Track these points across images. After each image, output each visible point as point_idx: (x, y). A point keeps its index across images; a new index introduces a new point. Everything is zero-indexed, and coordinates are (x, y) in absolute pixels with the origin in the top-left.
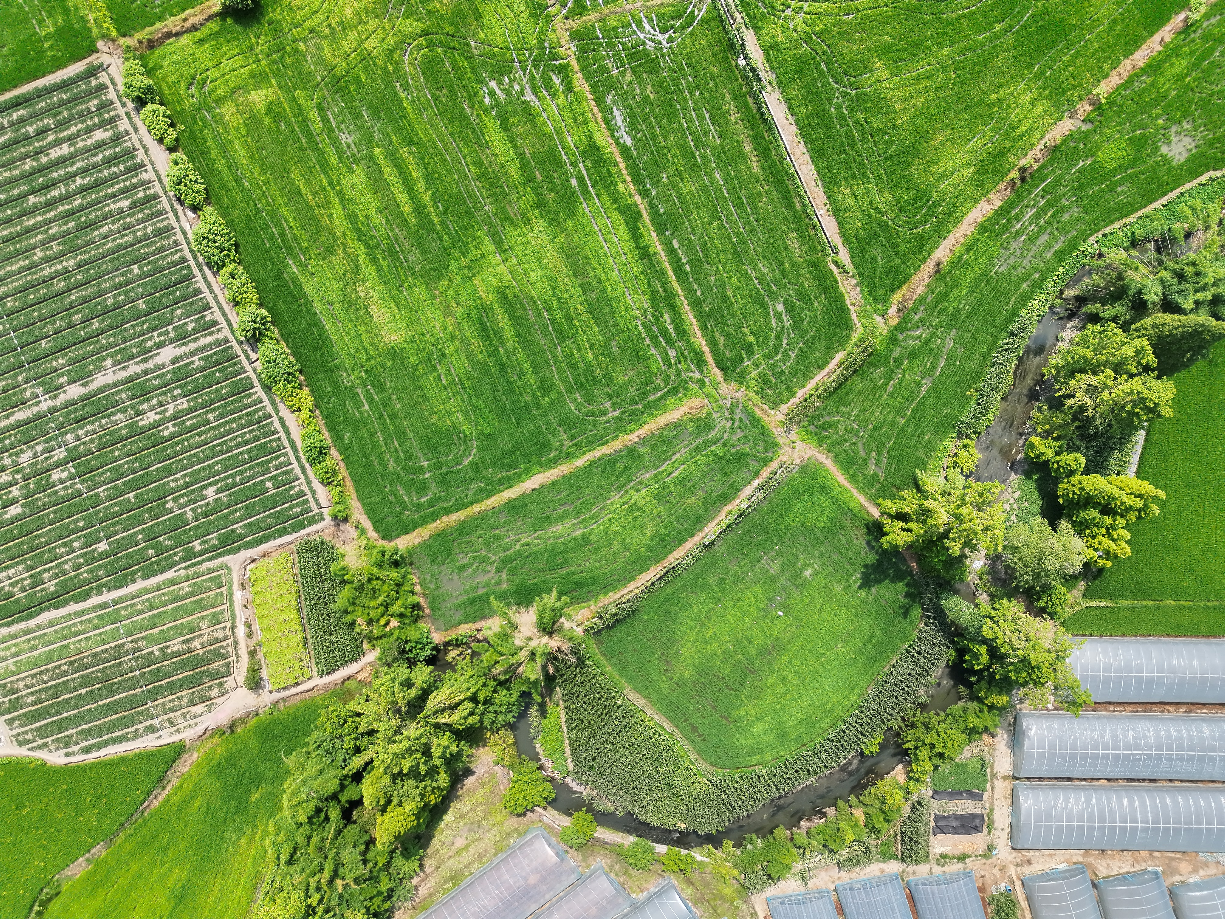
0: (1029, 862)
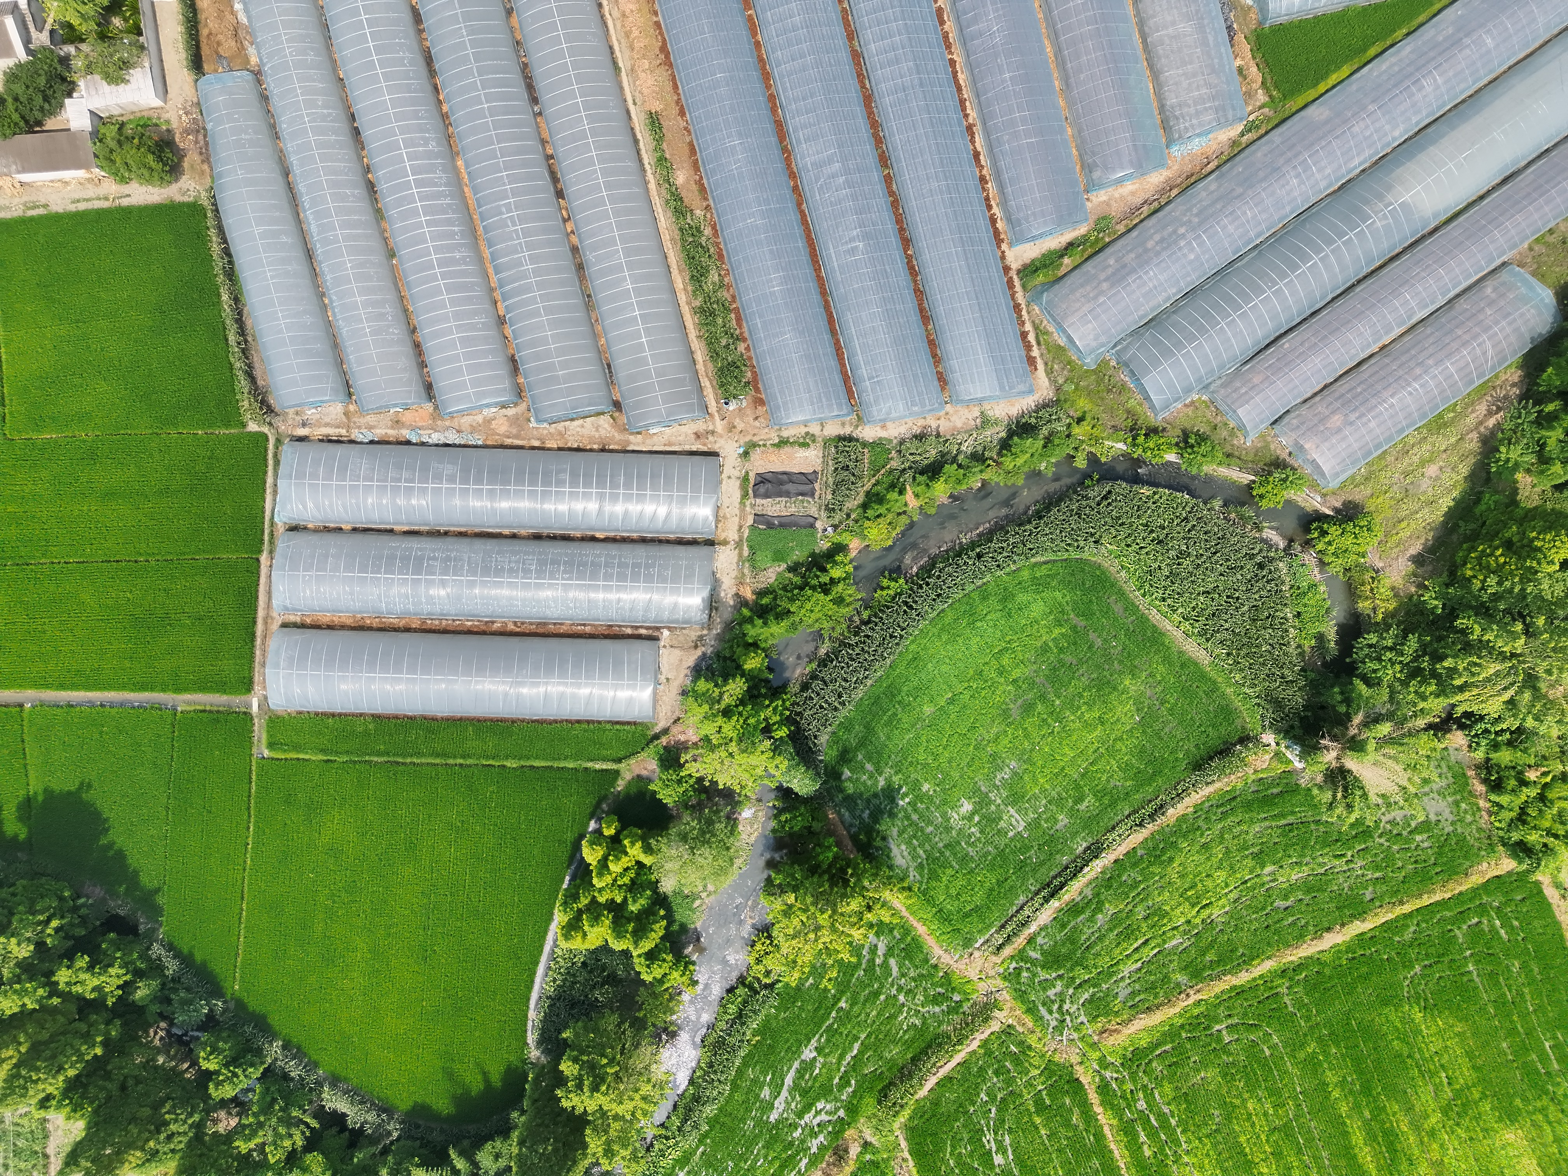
0: (698, 436)
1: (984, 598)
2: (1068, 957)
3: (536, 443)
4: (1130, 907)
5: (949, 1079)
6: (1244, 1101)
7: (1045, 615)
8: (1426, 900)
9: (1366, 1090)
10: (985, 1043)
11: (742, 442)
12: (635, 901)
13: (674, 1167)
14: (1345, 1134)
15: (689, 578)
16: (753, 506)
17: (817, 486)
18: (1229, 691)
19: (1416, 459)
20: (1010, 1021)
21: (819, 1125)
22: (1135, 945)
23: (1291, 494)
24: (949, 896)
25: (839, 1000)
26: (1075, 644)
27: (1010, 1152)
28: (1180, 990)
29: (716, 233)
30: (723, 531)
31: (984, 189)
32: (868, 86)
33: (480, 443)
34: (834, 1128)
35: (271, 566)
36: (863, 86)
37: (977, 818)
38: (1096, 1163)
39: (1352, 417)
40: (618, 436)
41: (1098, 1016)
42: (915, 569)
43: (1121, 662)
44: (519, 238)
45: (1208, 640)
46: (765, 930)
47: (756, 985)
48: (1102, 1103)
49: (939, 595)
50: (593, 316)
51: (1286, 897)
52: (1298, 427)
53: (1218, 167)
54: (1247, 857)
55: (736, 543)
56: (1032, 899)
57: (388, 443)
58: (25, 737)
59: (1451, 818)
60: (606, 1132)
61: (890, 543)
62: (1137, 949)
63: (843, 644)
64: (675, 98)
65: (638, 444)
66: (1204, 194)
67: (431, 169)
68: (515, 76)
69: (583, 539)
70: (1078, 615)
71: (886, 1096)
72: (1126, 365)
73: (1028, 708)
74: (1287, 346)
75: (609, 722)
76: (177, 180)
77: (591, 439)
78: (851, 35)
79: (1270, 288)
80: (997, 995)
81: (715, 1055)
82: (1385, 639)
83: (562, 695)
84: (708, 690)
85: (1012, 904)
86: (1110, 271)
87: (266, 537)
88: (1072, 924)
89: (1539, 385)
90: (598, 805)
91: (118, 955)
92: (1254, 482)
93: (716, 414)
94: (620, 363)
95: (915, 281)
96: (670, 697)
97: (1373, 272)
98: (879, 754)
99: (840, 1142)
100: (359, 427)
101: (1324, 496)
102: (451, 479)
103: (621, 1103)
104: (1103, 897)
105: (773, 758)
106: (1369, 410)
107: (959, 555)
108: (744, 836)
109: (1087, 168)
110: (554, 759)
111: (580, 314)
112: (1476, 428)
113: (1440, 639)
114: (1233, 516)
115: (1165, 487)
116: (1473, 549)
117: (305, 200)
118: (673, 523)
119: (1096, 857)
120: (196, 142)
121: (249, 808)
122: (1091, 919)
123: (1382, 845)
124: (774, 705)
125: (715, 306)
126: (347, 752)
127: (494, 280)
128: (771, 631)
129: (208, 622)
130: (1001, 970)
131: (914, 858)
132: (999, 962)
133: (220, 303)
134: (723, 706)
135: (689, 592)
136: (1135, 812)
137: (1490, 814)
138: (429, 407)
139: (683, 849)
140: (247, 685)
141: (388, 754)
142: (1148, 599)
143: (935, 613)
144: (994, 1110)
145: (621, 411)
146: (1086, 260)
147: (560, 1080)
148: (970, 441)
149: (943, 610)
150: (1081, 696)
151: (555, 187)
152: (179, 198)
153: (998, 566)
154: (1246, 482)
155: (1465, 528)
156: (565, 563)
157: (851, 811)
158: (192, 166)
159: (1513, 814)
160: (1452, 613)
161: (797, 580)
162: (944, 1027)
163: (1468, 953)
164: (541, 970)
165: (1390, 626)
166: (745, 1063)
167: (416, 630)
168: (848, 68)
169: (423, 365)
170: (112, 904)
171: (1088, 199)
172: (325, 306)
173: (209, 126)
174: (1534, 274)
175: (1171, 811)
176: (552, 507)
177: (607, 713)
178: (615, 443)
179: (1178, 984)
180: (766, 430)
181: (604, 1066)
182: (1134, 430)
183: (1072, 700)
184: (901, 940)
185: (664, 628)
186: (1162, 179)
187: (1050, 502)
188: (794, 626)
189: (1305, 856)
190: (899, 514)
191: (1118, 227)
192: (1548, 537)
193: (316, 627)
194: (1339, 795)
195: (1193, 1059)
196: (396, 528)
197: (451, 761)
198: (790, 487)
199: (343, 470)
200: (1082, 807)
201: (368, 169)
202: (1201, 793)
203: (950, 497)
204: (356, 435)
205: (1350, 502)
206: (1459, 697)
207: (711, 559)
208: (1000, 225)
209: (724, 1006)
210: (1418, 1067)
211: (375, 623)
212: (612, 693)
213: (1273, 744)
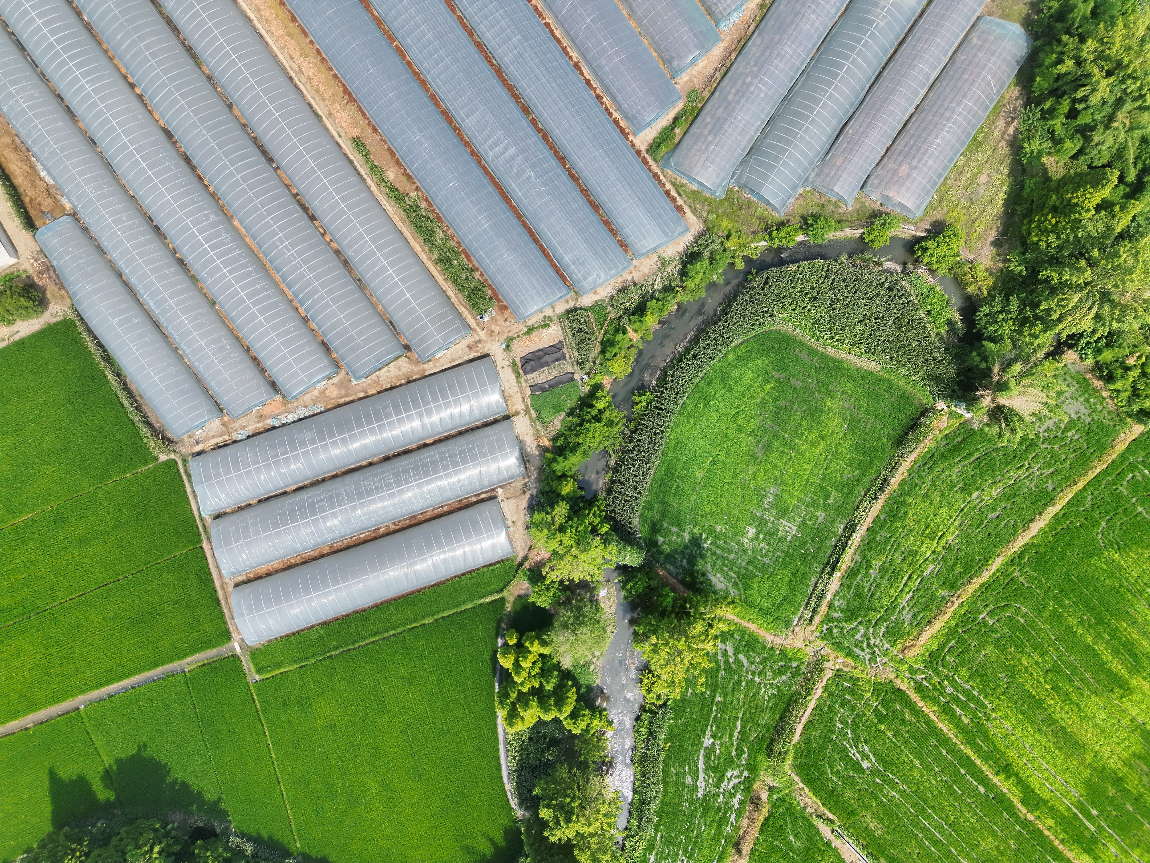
0: (470, 348)
1: (709, 383)
2: (860, 608)
3: (362, 395)
4: (890, 557)
5: (810, 722)
6: (1019, 660)
7: (755, 379)
8: (1091, 475)
9: (1100, 621)
10: (826, 688)
11: (502, 340)
12: (548, 682)
13: (645, 854)
14: (1097, 656)
15: (501, 448)
16: (526, 381)
17: (565, 351)
18: (901, 383)
19: (969, 175)
20: (838, 667)
21: (733, 788)
22: (903, 582)
23: (893, 232)
24: (763, 597)
25: (715, 696)
26: (783, 391)
27: (871, 756)
28: (946, 601)
29: (430, 204)
30: (513, 406)
31: (602, 103)
32: (495, 63)
33: (323, 409)
34: (744, 786)
35: (212, 548)
36: (492, 65)
37: (761, 536)
38: (933, 741)
39: (914, 163)
40: (415, 369)
41: (896, 640)
42: (654, 382)
43: (819, 392)
44: (295, 259)
45: (873, 354)
46: (645, 668)
47: (654, 708)
48: (922, 699)
49: (677, 394)
50: (367, 293)
51: (995, 510)
52: (880, 184)
53: (757, 27)
54: (957, 492)
55: (525, 411)
56: (820, 577)
57: (260, 433)
58: (90, 730)
59: (1087, 412)
60: (588, 847)
61: (630, 370)
62: (905, 584)
63: (625, 452)
64: (367, 122)
65: (432, 369)
66: (754, 49)
67: (218, 234)
68: (252, 149)
69: (419, 448)
70: (777, 371)
71: (772, 751)
72: (745, 186)
73: (768, 448)
74: (850, 131)
75: (484, 567)
76: (47, 308)
77: (398, 378)
78: (470, 33)
79: (824, 96)
80: (822, 652)
81: (644, 767)
82: (994, 306)
83: (445, 561)
84: (543, 519)
85: (808, 586)
86: (710, 127)
87: (201, 530)
88: (854, 584)
89: (1034, 92)
90: (498, 626)
91: (208, 854)
92: (864, 233)
93: (477, 328)
94: (397, 318)
95: (579, 185)
96: (520, 533)
97: (890, 58)
98: (678, 518)
99: (753, 794)
100: (236, 430)
101: (915, 224)
102: (313, 442)
103: (590, 824)
104: (868, 557)
105: (605, 548)
106: (924, 154)
107: (681, 361)
108: (607, 609)
109: (667, 62)
110: (456, 606)
111: (358, 295)
112: (1002, 138)
113: (1032, 292)
114: (858, 262)
115: (804, 260)
116: (1032, 221)
117: (140, 289)
118: (477, 414)
119: (854, 532)
120: (50, 278)
121: (260, 720)
122: (867, 575)
123: (1047, 448)
124: (592, 511)
125: (448, 254)
126: (313, 656)
127: (290, 294)
128: (571, 461)
129: (183, 603)
130: (818, 634)
131: (729, 579)
132: (814, 629)
133: (108, 381)
134: (557, 526)
135: (505, 457)
136: (869, 490)
137: (1112, 399)
138: (278, 398)
139: (568, 634)
140: (227, 636)
141: (341, 646)
142: (822, 341)
143: (679, 407)
144: (849, 732)
145: (411, 350)
146: (691, 125)
147: (543, 824)
148: (659, 279)
149: (684, 403)
150: (801, 425)
151: (308, 214)
152: (53, 321)
153: (710, 358)
154: (858, 236)
155: (1021, 209)
156: (412, 469)
157: (673, 564)
158: (53, 295)
159: (1128, 393)
160: (1033, 271)
161: (576, 420)
162: (794, 688)
163: (1134, 500)
164: (502, 754)
165: (995, 296)
166: (667, 765)
167: (328, 555)
168: (477, 56)
169: (263, 371)
170: (191, 821)
171: (676, 83)
172: (181, 356)
173: (54, 263)
174: (1002, 17)
175: (893, 481)
176: (389, 434)
177: (480, 561)
178: (416, 374)
179: (943, 597)
180: (516, 326)
181: (569, 803)
182: (768, 229)
183: (796, 431)
184: (742, 639)
185: (497, 488)
186: (721, 49)
187: (729, 301)
188: (586, 453)
189: (996, 476)
190: (629, 348)
191: (704, 94)
192: (1079, 193)
193: (259, 578)
194: (1003, 425)
195: (973, 645)
196: (288, 489)
197: (386, 635)
198: (547, 358)
199: (236, 463)
200: (831, 500)
201: (174, 251)
202: (909, 460)
203: (659, 324)
204: (236, 436)
205: (935, 222)
206: (1060, 327)
207: (512, 428)
208: (622, 124)
209: (637, 731)
210: (1129, 591)
211: (298, 560)
212: (478, 546)
213: (946, 408)
